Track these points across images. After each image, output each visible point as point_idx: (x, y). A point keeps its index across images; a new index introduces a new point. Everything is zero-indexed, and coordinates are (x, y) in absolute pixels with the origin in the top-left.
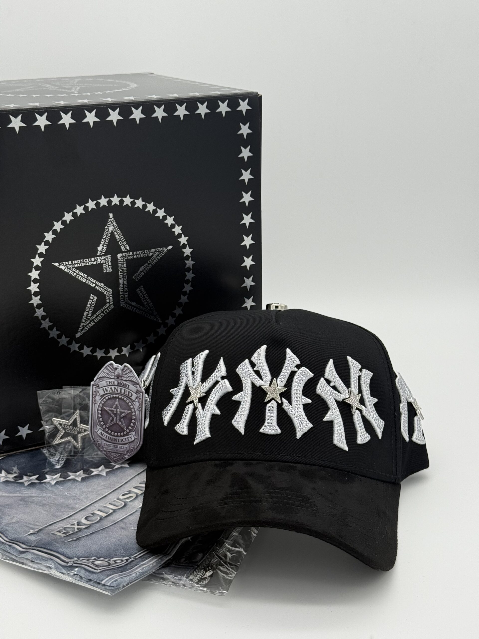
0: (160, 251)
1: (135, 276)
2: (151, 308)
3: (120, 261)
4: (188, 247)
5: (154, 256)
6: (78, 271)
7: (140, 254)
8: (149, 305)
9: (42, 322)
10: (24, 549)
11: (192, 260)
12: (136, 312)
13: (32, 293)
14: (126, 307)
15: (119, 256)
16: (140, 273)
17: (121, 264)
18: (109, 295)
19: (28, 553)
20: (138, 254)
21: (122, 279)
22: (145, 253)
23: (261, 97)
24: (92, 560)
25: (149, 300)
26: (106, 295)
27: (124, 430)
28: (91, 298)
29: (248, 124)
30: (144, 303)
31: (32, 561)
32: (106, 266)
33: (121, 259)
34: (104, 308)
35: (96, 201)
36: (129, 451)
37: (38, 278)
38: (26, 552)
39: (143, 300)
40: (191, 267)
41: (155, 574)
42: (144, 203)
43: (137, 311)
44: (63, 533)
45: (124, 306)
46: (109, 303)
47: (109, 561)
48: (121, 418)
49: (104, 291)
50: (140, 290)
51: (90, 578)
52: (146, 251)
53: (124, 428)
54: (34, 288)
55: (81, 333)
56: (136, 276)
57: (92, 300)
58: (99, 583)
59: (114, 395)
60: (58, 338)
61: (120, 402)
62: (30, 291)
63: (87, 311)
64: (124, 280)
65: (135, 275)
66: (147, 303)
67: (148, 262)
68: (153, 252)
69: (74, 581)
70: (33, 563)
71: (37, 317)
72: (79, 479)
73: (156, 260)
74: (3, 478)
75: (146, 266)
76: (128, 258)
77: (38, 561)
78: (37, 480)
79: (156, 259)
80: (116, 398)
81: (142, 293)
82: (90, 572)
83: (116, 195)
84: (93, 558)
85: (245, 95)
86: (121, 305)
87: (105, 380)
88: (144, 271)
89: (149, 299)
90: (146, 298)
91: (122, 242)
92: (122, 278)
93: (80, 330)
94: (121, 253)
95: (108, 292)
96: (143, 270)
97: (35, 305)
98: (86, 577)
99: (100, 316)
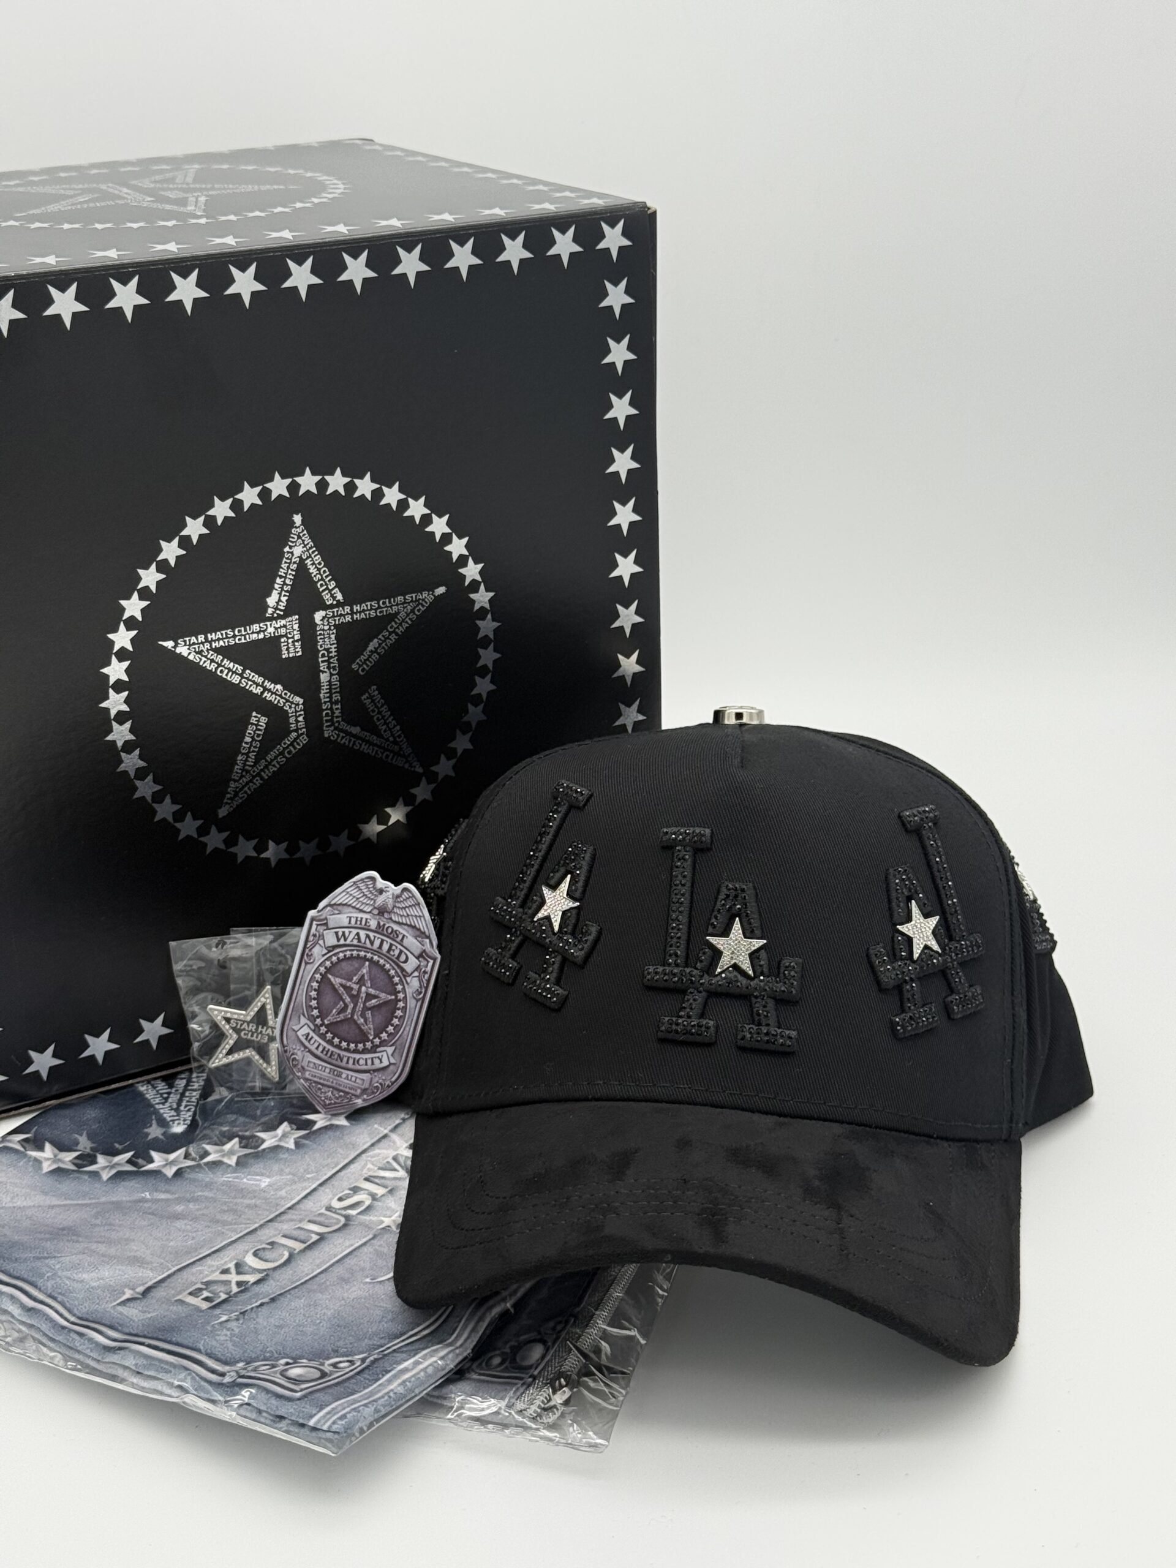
0: (416, 601)
1: (358, 663)
2: (398, 739)
3: (320, 630)
4: (482, 587)
5: (403, 614)
6: (220, 658)
7: (368, 610)
8: (392, 732)
9: (138, 783)
10: (115, 1340)
11: (494, 620)
12: (361, 749)
13: (112, 717)
14: (337, 738)
15: (319, 616)
16: (370, 656)
17: (322, 637)
18: (296, 712)
19: (127, 1352)
20: (364, 611)
21: (326, 672)
22: (379, 607)
23: (654, 213)
24: (282, 1368)
25: (393, 720)
26: (289, 711)
27: (368, 1038)
28: (254, 722)
29: (624, 283)
30: (380, 728)
31: (138, 1373)
32: (288, 643)
33: (324, 625)
34: (285, 744)
35: (261, 487)
36: (369, 1091)
37: (125, 678)
38: (120, 1349)
39: (378, 719)
40: (492, 636)
41: (431, 1399)
42: (376, 486)
43: (363, 746)
44: (204, 1299)
45: (332, 738)
46: (296, 731)
47: (321, 1367)
48: (365, 1009)
49: (284, 703)
50: (371, 697)
51: (279, 1413)
52: (384, 603)
53: (369, 1033)
54: (116, 702)
55: (231, 807)
56: (361, 663)
57: (257, 725)
58: (303, 1425)
59: (361, 951)
60: (176, 820)
61: (373, 972)
62: (107, 710)
63: (243, 754)
64: (331, 675)
65: (358, 661)
66: (388, 726)
67: (389, 628)
68: (401, 604)
69: (243, 1421)
70: (139, 1376)
71: (126, 773)
72: (232, 1161)
73: (407, 622)
74: (49, 1163)
75: (383, 639)
76: (341, 621)
77: (152, 1373)
78: (129, 1165)
79: (407, 619)
80: (365, 959)
81: (375, 704)
82: (279, 1396)
83: (308, 470)
84: (283, 1361)
85: (616, 212)
86: (326, 735)
87: (345, 913)
88: (379, 651)
89: (392, 717)
90: (385, 716)
91: (325, 582)
92: (326, 670)
93: (228, 799)
94: (323, 610)
95: (294, 704)
96: (376, 649)
97: (120, 744)
98: (269, 1410)
99: (275, 763)
